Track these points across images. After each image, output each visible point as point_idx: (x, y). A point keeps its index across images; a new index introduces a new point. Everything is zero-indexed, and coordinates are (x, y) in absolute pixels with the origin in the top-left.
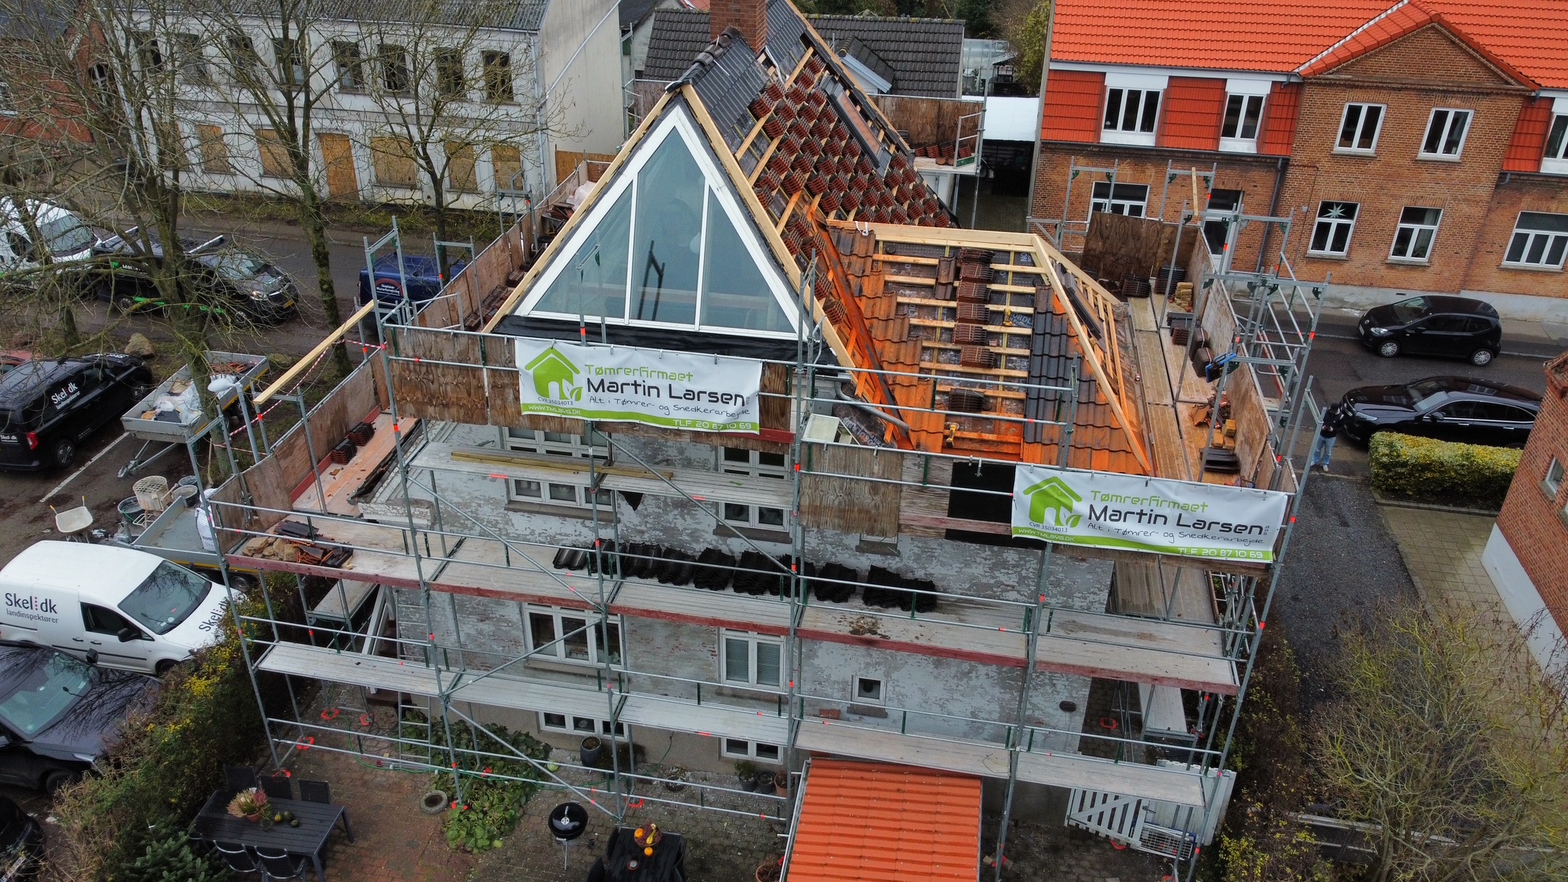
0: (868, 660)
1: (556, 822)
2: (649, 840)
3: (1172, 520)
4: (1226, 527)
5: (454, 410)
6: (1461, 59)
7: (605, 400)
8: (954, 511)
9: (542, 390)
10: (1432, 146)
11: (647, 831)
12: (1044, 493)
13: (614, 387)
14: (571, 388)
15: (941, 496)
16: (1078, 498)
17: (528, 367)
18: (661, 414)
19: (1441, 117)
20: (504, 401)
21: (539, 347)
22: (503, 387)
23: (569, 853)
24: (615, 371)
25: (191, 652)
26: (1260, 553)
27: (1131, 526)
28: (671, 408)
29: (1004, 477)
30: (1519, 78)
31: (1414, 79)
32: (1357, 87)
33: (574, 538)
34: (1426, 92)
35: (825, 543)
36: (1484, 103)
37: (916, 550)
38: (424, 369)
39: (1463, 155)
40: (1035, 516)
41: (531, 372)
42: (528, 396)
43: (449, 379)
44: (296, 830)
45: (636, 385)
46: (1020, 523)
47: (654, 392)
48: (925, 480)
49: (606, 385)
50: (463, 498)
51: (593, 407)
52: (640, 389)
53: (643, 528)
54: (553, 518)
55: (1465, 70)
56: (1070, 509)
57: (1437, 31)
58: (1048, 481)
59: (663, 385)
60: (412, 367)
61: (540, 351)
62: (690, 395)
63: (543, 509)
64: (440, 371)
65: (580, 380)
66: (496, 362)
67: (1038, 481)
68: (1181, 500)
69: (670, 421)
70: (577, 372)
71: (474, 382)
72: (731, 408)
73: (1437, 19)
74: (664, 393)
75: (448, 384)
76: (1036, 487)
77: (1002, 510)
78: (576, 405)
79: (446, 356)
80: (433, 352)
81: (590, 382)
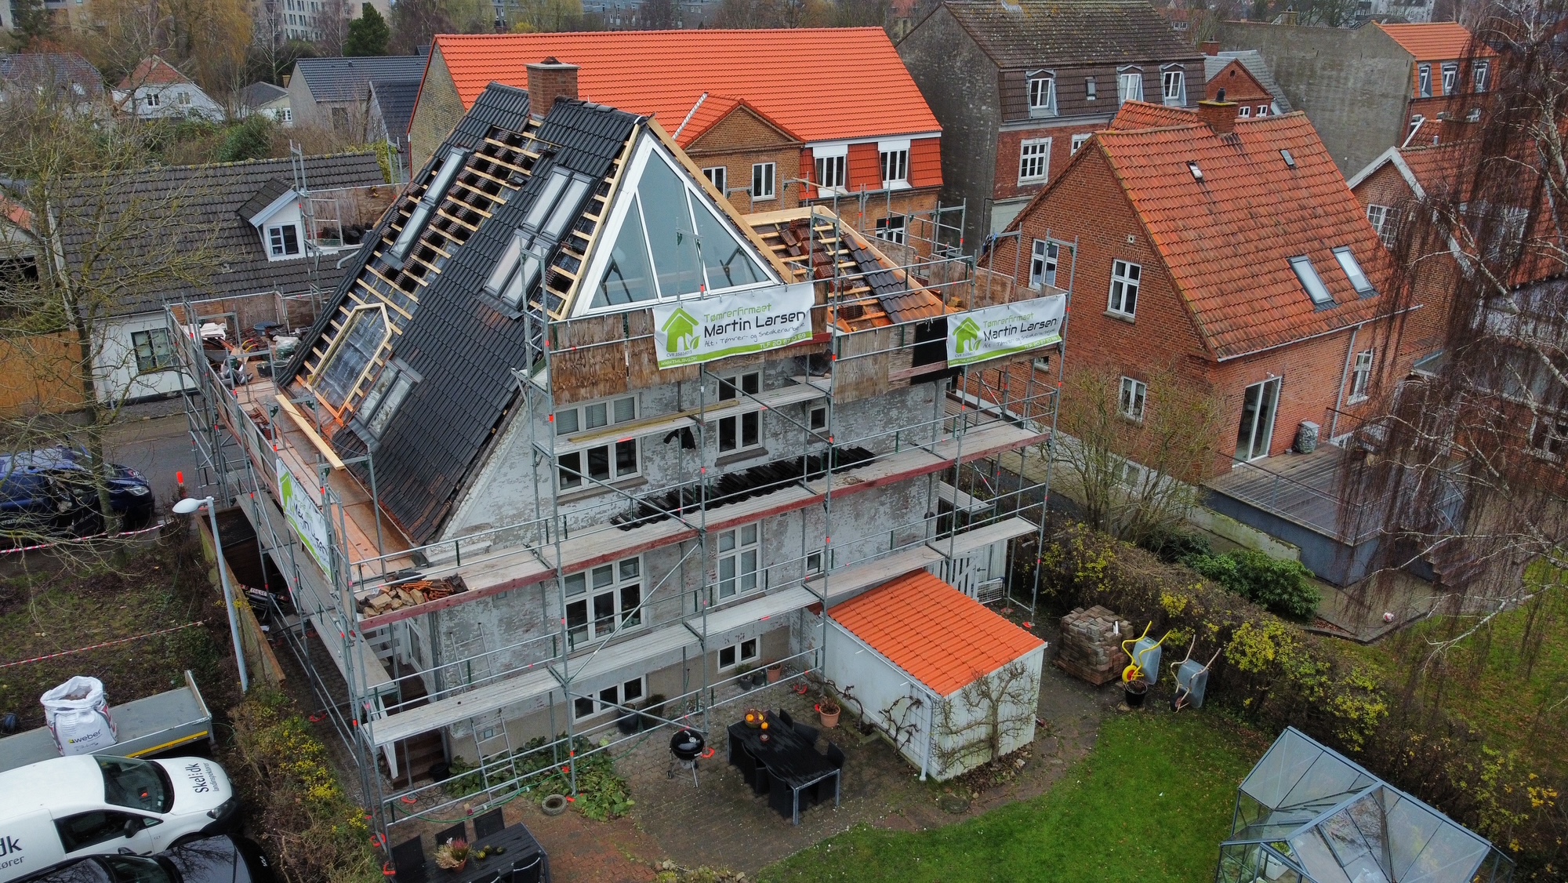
2: (761, 718)
3: (1019, 329)
4: (1042, 324)
5: (601, 386)
6: (761, 128)
7: (715, 342)
8: (916, 363)
9: (671, 347)
10: (758, 193)
11: (755, 714)
12: (963, 330)
13: (720, 330)
14: (692, 339)
15: (908, 354)
16: (978, 329)
17: (663, 329)
18: (751, 342)
19: (758, 169)
20: (640, 366)
21: (668, 310)
22: (641, 352)
24: (721, 316)
26: (1054, 338)
27: (1002, 339)
28: (758, 335)
29: (941, 327)
30: (796, 138)
31: (738, 146)
32: (706, 156)
33: (610, 512)
34: (746, 153)
35: (789, 445)
36: (780, 156)
38: (578, 356)
39: (776, 194)
40: (959, 349)
41: (666, 333)
42: (662, 355)
43: (599, 358)
44: (504, 855)
45: (735, 324)
46: (953, 359)
47: (747, 325)
48: (902, 345)
49: (717, 329)
50: (517, 509)
51: (708, 350)
52: (737, 326)
53: (665, 481)
54: (593, 499)
55: (765, 136)
56: (975, 337)
57: (744, 111)
58: (963, 323)
59: (751, 317)
60: (567, 356)
61: (670, 314)
62: (770, 321)
63: (586, 494)
64: (591, 353)
65: (699, 330)
66: (637, 333)
67: (959, 324)
68: (1023, 314)
69: (757, 346)
70: (696, 323)
71: (618, 356)
72: (796, 323)
73: (742, 102)
74: (753, 325)
75: (596, 363)
76: (959, 328)
77: (940, 352)
78: (695, 352)
79: (596, 338)
80: (586, 338)
81: (706, 329)
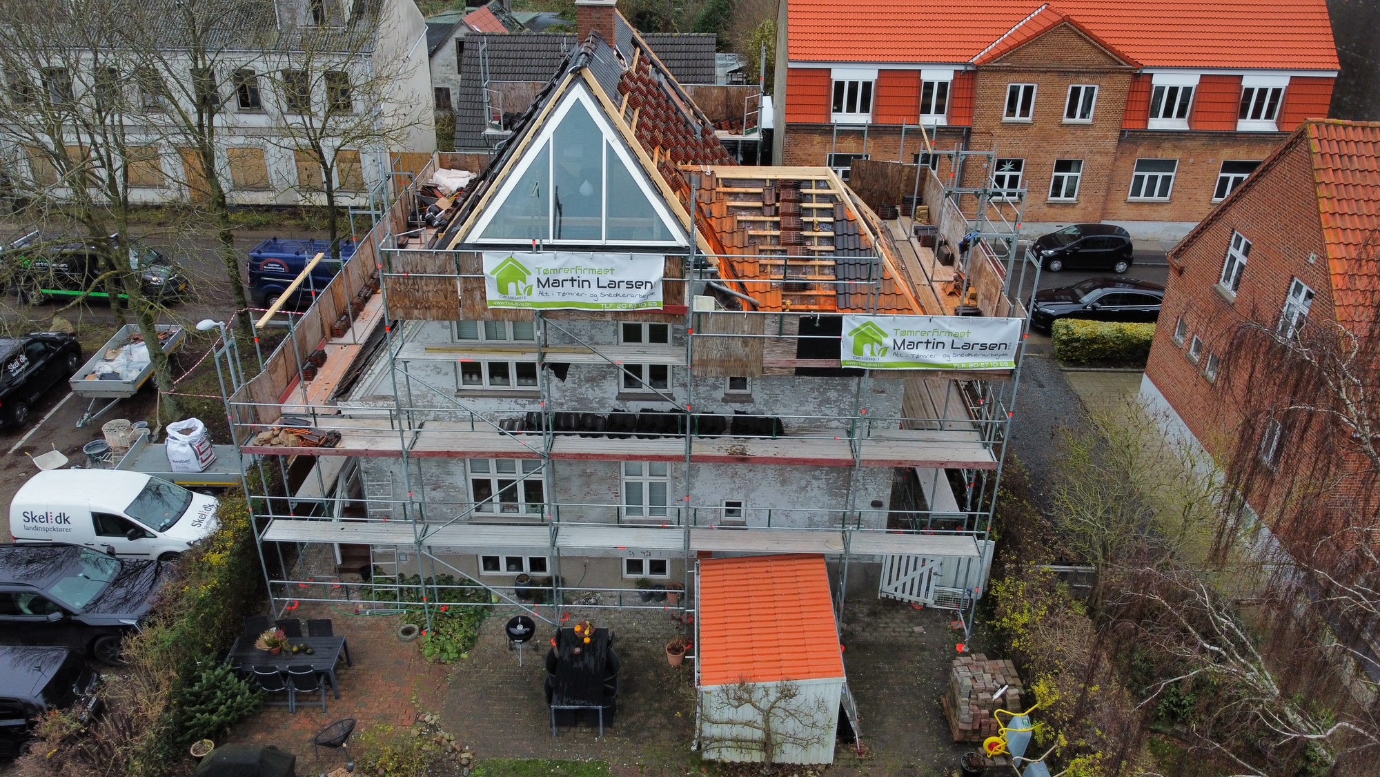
0: (733, 486)
1: (512, 630)
2: (587, 632)
3: (948, 345)
4: (984, 346)
5: (434, 311)
6: (1087, 48)
7: (550, 294)
8: (801, 354)
9: (502, 290)
10: (1071, 114)
11: (584, 627)
12: (863, 334)
13: (557, 283)
14: (524, 286)
15: (791, 344)
16: (885, 335)
17: (493, 273)
18: (591, 300)
19: (1076, 92)
20: (473, 300)
21: (500, 257)
22: (473, 290)
23: (521, 655)
24: (558, 271)
25: (189, 544)
26: (1007, 363)
27: (921, 351)
28: (599, 295)
29: (834, 325)
30: (1128, 60)
31: (1055, 64)
32: (1015, 71)
33: (509, 414)
34: (1064, 73)
35: (699, 398)
36: (1105, 80)
37: (765, 397)
38: (411, 282)
39: (1094, 119)
40: (857, 351)
41: (495, 276)
42: (492, 294)
43: (431, 287)
44: (312, 657)
45: (572, 280)
46: (847, 358)
47: (586, 284)
48: (780, 333)
49: (551, 282)
50: (421, 391)
51: (541, 299)
52: (576, 283)
53: (563, 401)
54: (491, 399)
55: (1089, 56)
56: (880, 343)
57: (1068, 28)
58: (864, 325)
59: (592, 278)
60: (401, 280)
61: (501, 261)
62: (613, 284)
63: (484, 394)
64: (423, 282)
65: (532, 280)
66: (467, 272)
67: (858, 325)
68: (953, 330)
69: (598, 306)
70: (529, 274)
71: (450, 288)
72: (643, 291)
73: (1067, 19)
74: (594, 284)
75: (429, 291)
76: (857, 330)
77: (833, 350)
78: (529, 299)
79: (428, 270)
80: (419, 268)
81: (539, 280)
